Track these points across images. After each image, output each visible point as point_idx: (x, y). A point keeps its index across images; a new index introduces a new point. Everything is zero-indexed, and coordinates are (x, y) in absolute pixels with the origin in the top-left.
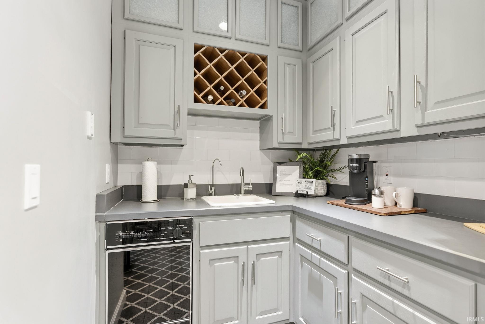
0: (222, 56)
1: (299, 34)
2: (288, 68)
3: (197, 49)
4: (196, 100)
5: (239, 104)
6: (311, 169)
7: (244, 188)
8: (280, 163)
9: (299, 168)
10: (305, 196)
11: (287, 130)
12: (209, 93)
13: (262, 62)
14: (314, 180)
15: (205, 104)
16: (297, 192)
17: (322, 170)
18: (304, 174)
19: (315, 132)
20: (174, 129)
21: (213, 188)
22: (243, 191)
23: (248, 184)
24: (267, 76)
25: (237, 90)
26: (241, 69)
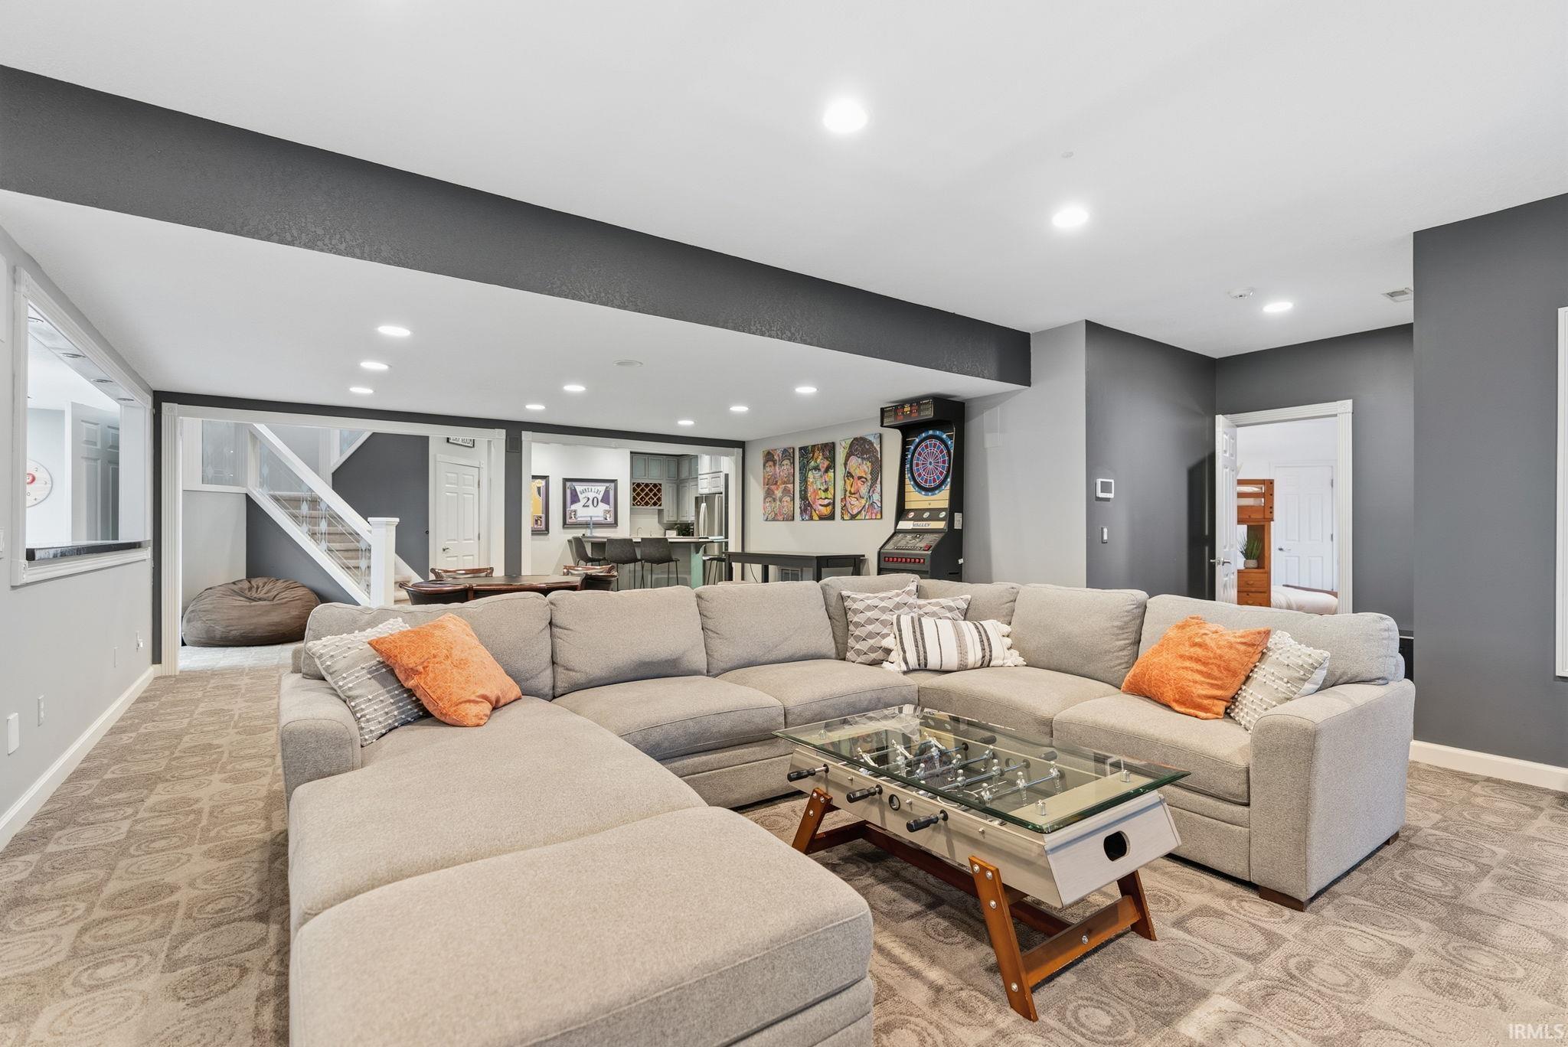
0: (644, 486)
2: (671, 488)
3: (638, 484)
4: (641, 505)
5: (650, 505)
11: (670, 515)
12: (641, 501)
13: (659, 486)
15: (637, 506)
19: (682, 516)
24: (661, 492)
25: (649, 499)
26: (651, 490)
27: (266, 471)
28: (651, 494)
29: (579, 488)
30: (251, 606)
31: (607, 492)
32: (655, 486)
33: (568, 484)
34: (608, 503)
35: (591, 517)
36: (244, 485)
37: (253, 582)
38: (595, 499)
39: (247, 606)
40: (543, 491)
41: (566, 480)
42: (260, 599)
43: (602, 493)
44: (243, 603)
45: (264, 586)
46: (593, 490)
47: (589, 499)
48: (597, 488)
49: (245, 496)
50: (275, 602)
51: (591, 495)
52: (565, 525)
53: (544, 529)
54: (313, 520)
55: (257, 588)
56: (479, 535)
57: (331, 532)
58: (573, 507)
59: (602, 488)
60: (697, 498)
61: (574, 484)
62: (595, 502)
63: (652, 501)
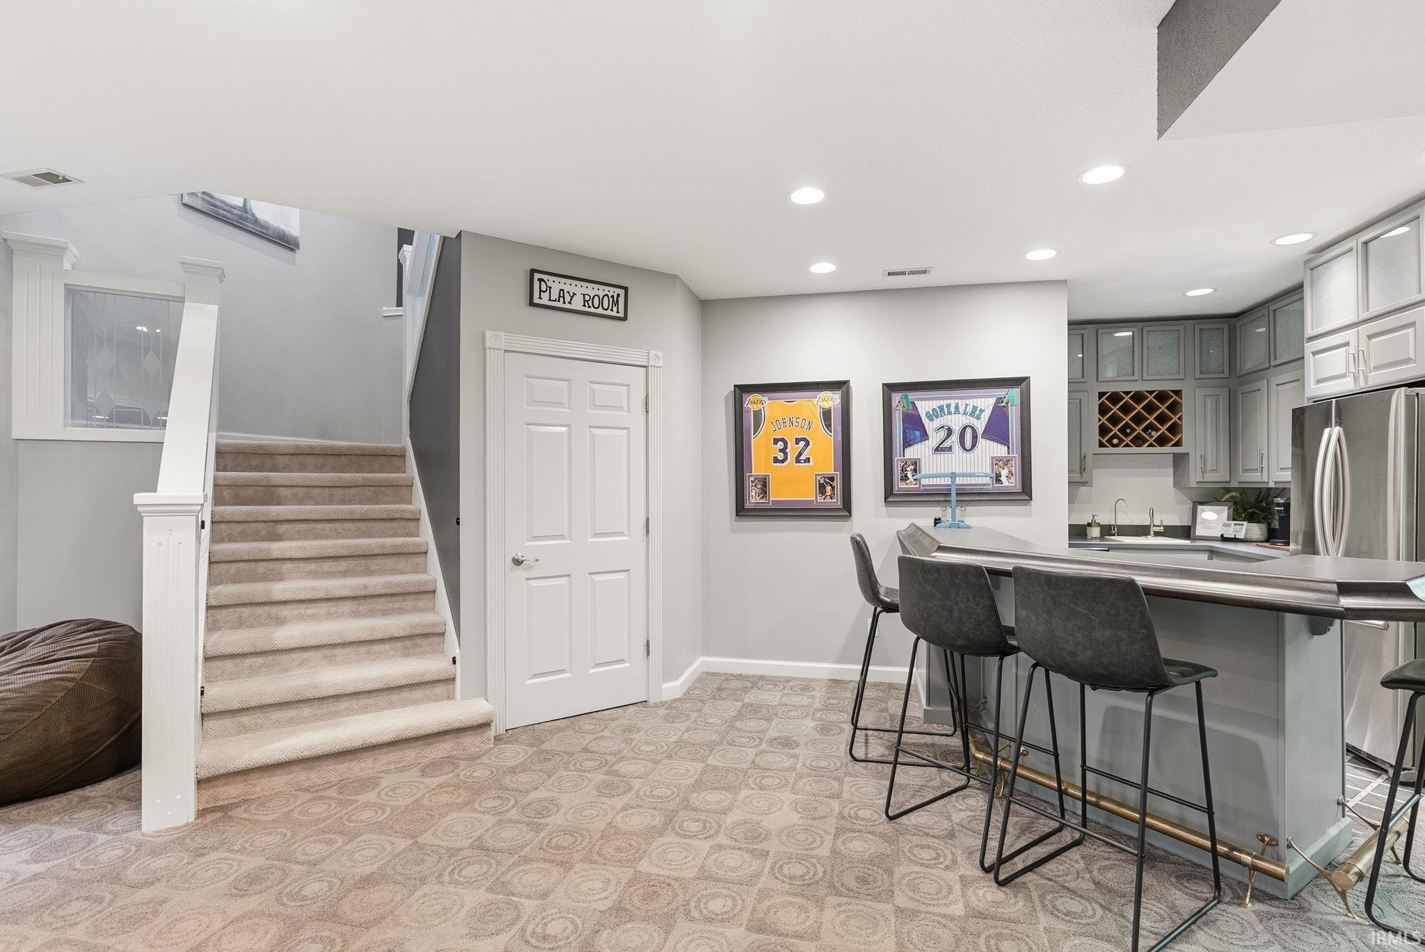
0: (1127, 398)
1: (1225, 360)
2: (1209, 400)
3: (1101, 395)
4: (1101, 445)
5: (1147, 444)
6: (1245, 510)
7: (1153, 529)
8: (1202, 503)
9: (1229, 509)
10: (1234, 540)
11: (1209, 467)
12: (1115, 436)
13: (1175, 397)
14: (1245, 523)
15: (1111, 448)
16: (1222, 536)
17: (1258, 512)
18: (1235, 516)
19: (1245, 471)
20: (1081, 474)
21: (1116, 529)
22: (1152, 533)
23: (1159, 526)
24: (1181, 411)
25: (1145, 430)
26: (1150, 408)
28: (1151, 419)
29: (925, 405)
31: (999, 414)
32: (1162, 397)
33: (896, 397)
34: (1003, 439)
35: (953, 476)
38: (969, 432)
40: (835, 417)
41: (890, 388)
43: (985, 417)
46: (962, 409)
47: (950, 432)
48: (972, 403)
51: (957, 422)
52: (890, 495)
53: (839, 504)
56: (648, 523)
58: (911, 453)
59: (985, 402)
60: (1299, 415)
61: (912, 396)
62: (967, 439)
63: (1155, 435)
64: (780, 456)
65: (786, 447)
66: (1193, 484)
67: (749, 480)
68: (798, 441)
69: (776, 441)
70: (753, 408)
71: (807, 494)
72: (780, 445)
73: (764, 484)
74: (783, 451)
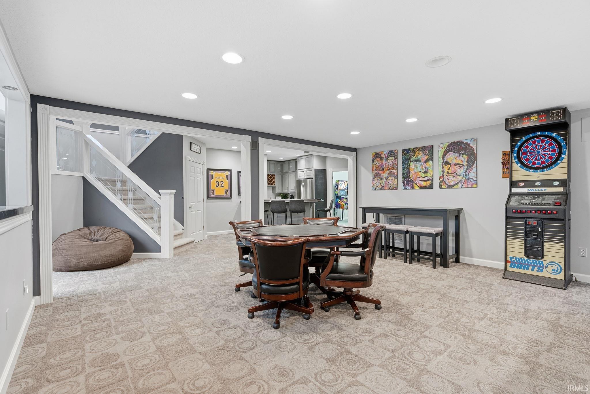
2: (279, 177)
8: (277, 196)
11: (279, 190)
19: (284, 190)
27: (94, 163)
28: (271, 180)
30: (92, 245)
32: (272, 175)
33: (240, 174)
36: (83, 172)
37: (91, 229)
39: (90, 245)
40: (229, 177)
41: (238, 172)
42: (97, 240)
44: (87, 243)
45: (98, 232)
49: (82, 178)
50: (107, 241)
52: (239, 194)
53: (229, 196)
54: (125, 192)
55: (95, 233)
56: (203, 199)
57: (135, 199)
60: (297, 181)
63: (271, 183)
64: (217, 185)
65: (218, 183)
66: (277, 192)
67: (211, 190)
68: (221, 182)
69: (216, 182)
70: (212, 174)
71: (223, 194)
72: (217, 183)
73: (213, 191)
74: (218, 184)
